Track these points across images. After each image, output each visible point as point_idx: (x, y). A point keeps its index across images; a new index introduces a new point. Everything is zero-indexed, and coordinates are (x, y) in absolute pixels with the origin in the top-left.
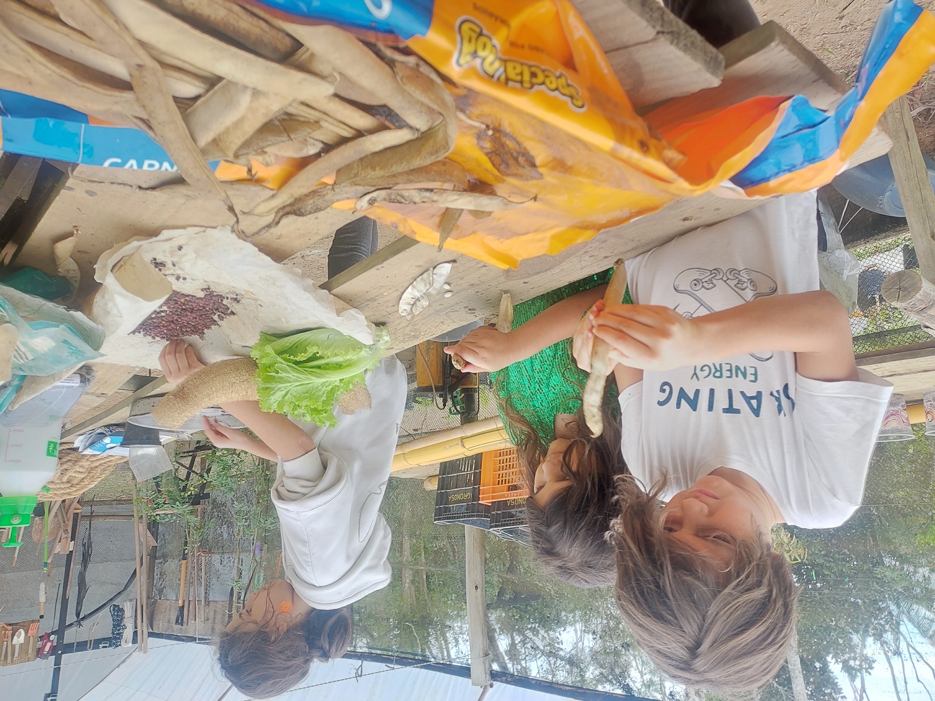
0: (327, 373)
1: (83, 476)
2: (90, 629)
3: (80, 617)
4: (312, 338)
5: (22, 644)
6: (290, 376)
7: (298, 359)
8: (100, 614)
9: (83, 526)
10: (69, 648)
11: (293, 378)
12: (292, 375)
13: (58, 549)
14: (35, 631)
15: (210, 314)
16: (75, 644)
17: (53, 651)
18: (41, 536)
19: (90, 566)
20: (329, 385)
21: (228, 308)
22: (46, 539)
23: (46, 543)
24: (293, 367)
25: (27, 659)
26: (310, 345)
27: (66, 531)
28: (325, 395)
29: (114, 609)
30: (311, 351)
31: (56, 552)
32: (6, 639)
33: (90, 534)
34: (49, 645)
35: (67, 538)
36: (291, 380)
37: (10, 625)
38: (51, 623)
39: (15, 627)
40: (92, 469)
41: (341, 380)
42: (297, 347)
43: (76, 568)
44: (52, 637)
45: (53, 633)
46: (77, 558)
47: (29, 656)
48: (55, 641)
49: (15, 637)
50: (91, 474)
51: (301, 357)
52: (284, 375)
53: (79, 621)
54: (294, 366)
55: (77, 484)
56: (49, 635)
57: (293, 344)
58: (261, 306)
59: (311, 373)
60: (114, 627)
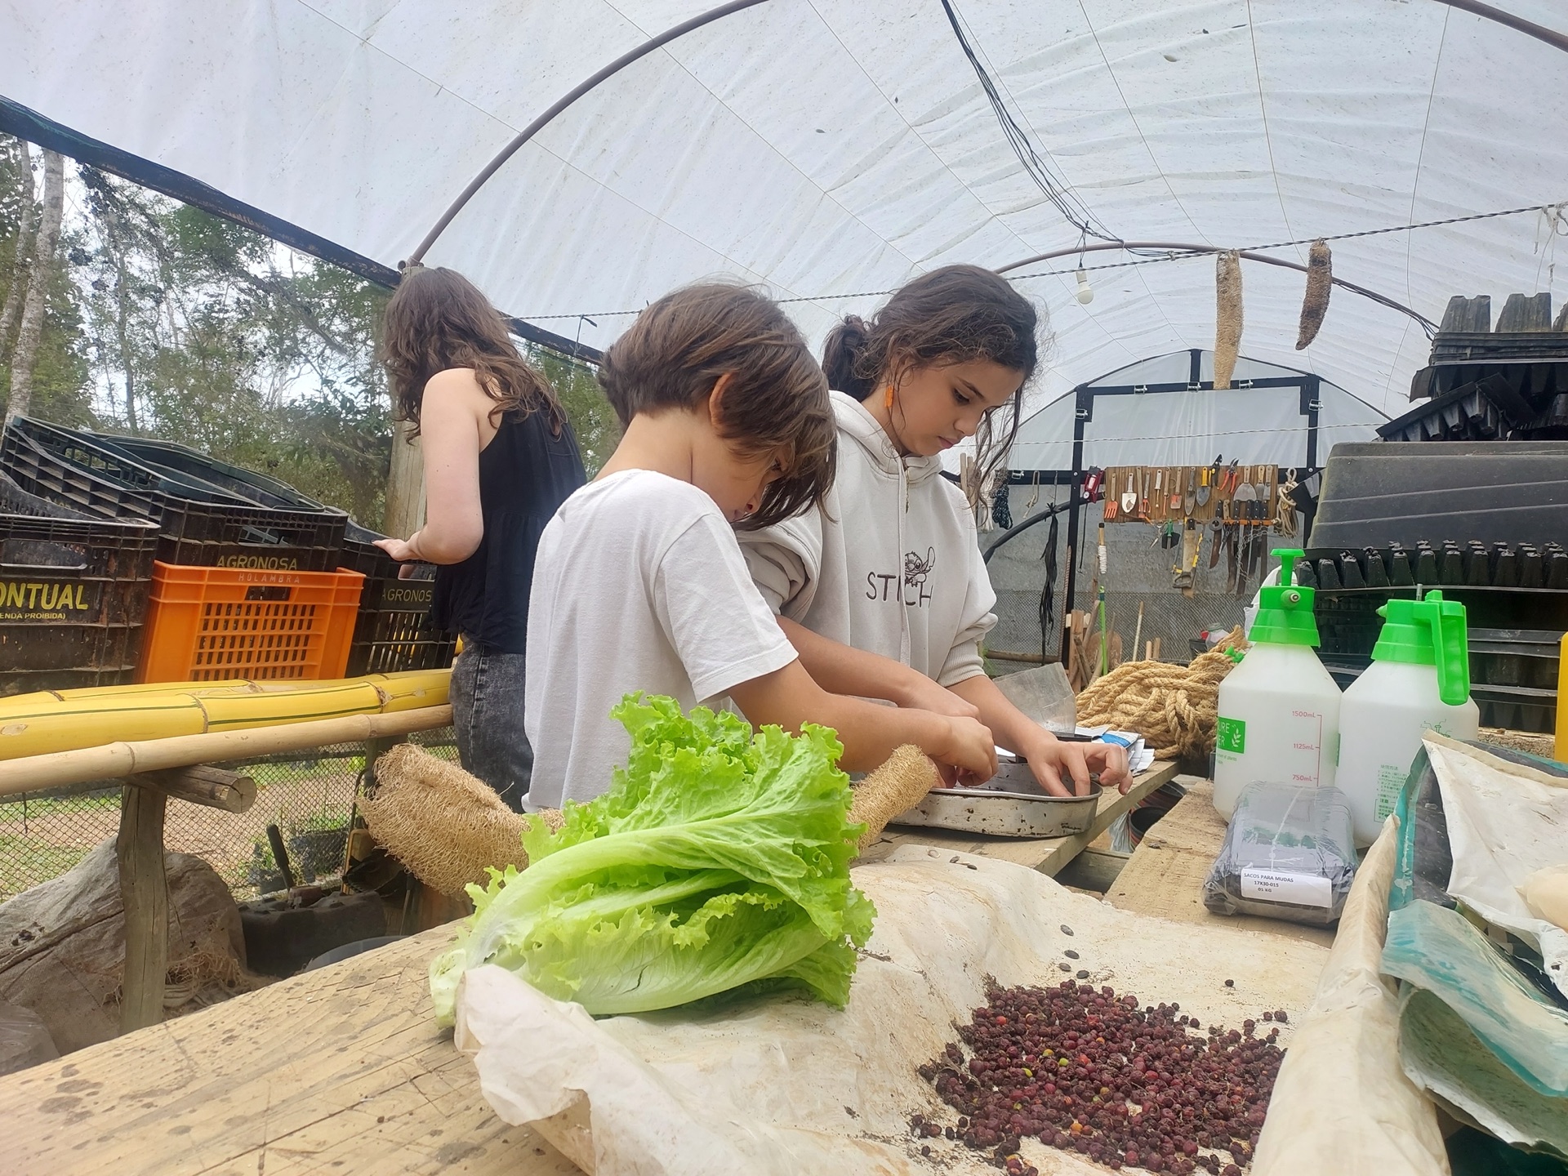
0: (646, 853)
1: (1123, 696)
2: (1037, 499)
3: (1051, 518)
4: (689, 978)
5: (1125, 492)
6: (758, 841)
7: (734, 898)
8: (1025, 518)
9: (1055, 646)
10: (1062, 478)
11: (748, 835)
12: (753, 843)
13: (1087, 619)
14: (1109, 507)
15: (985, 1068)
16: (1056, 481)
17: (1084, 477)
18: (1111, 640)
19: (1041, 589)
20: (641, 819)
21: (940, 1090)
22: (1103, 635)
23: (1104, 629)
24: (751, 869)
25: (1117, 470)
26: (699, 948)
27: (1078, 643)
28: (654, 785)
29: (1007, 522)
30: (693, 932)
31: (1088, 615)
32: (1146, 501)
33: (1044, 635)
34: (1090, 486)
35: (1075, 633)
36: (756, 827)
37: (1140, 520)
38: (1091, 515)
39: (1134, 516)
40: (1103, 710)
41: (603, 832)
42: (739, 942)
43: (1060, 587)
44: (1086, 495)
45: (1085, 501)
46: (1059, 602)
47: (1114, 475)
48: (1082, 490)
49: (1133, 502)
50: (1107, 699)
51: (723, 905)
52: (778, 842)
53: (1053, 511)
54: (747, 874)
55: (1132, 682)
56: (1091, 499)
57: (752, 952)
58: (850, 1111)
59: (695, 852)
60: (1006, 497)
